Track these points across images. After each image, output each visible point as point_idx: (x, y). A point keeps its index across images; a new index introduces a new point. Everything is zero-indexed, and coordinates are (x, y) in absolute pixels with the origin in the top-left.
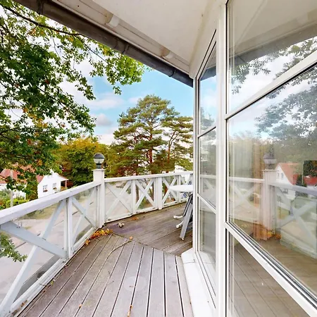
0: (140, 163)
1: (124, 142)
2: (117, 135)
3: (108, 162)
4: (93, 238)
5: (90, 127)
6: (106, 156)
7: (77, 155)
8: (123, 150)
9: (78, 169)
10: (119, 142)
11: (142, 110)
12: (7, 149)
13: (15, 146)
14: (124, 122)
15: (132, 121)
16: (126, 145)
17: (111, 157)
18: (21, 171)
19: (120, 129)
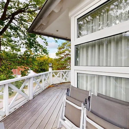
0: (67, 66)
1: (60, 57)
2: (57, 54)
3: (53, 66)
4: (49, 87)
5: (47, 54)
6: (52, 63)
7: (40, 63)
8: (59, 61)
9: (41, 69)
10: (57, 57)
11: (68, 43)
12: (22, 61)
13: (24, 61)
14: (60, 49)
15: (63, 48)
16: (61, 59)
17: (54, 64)
18: (25, 69)
19: (58, 52)
